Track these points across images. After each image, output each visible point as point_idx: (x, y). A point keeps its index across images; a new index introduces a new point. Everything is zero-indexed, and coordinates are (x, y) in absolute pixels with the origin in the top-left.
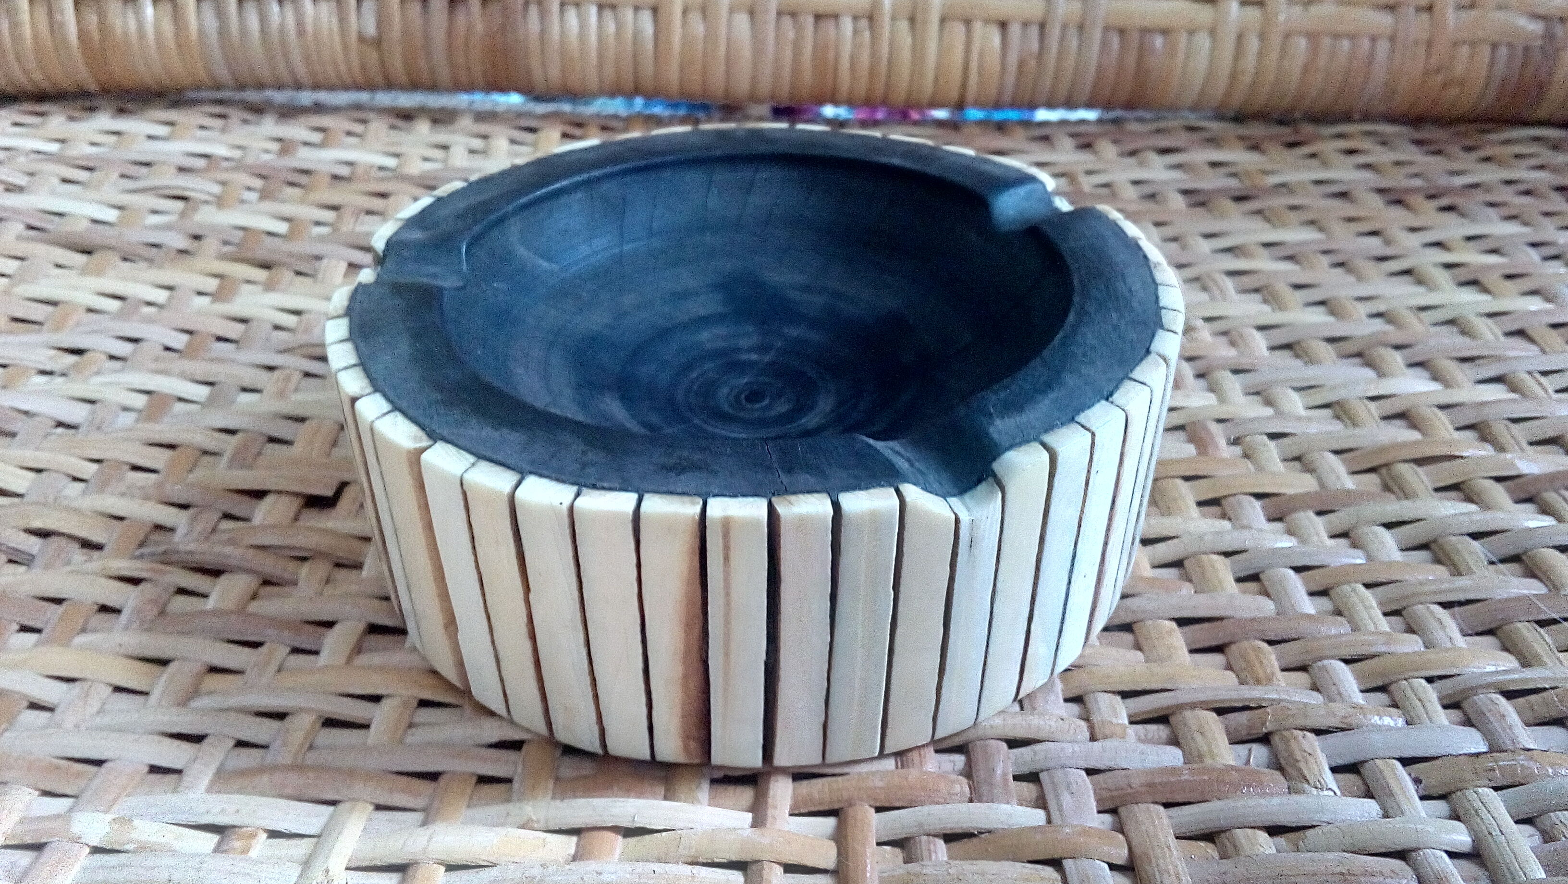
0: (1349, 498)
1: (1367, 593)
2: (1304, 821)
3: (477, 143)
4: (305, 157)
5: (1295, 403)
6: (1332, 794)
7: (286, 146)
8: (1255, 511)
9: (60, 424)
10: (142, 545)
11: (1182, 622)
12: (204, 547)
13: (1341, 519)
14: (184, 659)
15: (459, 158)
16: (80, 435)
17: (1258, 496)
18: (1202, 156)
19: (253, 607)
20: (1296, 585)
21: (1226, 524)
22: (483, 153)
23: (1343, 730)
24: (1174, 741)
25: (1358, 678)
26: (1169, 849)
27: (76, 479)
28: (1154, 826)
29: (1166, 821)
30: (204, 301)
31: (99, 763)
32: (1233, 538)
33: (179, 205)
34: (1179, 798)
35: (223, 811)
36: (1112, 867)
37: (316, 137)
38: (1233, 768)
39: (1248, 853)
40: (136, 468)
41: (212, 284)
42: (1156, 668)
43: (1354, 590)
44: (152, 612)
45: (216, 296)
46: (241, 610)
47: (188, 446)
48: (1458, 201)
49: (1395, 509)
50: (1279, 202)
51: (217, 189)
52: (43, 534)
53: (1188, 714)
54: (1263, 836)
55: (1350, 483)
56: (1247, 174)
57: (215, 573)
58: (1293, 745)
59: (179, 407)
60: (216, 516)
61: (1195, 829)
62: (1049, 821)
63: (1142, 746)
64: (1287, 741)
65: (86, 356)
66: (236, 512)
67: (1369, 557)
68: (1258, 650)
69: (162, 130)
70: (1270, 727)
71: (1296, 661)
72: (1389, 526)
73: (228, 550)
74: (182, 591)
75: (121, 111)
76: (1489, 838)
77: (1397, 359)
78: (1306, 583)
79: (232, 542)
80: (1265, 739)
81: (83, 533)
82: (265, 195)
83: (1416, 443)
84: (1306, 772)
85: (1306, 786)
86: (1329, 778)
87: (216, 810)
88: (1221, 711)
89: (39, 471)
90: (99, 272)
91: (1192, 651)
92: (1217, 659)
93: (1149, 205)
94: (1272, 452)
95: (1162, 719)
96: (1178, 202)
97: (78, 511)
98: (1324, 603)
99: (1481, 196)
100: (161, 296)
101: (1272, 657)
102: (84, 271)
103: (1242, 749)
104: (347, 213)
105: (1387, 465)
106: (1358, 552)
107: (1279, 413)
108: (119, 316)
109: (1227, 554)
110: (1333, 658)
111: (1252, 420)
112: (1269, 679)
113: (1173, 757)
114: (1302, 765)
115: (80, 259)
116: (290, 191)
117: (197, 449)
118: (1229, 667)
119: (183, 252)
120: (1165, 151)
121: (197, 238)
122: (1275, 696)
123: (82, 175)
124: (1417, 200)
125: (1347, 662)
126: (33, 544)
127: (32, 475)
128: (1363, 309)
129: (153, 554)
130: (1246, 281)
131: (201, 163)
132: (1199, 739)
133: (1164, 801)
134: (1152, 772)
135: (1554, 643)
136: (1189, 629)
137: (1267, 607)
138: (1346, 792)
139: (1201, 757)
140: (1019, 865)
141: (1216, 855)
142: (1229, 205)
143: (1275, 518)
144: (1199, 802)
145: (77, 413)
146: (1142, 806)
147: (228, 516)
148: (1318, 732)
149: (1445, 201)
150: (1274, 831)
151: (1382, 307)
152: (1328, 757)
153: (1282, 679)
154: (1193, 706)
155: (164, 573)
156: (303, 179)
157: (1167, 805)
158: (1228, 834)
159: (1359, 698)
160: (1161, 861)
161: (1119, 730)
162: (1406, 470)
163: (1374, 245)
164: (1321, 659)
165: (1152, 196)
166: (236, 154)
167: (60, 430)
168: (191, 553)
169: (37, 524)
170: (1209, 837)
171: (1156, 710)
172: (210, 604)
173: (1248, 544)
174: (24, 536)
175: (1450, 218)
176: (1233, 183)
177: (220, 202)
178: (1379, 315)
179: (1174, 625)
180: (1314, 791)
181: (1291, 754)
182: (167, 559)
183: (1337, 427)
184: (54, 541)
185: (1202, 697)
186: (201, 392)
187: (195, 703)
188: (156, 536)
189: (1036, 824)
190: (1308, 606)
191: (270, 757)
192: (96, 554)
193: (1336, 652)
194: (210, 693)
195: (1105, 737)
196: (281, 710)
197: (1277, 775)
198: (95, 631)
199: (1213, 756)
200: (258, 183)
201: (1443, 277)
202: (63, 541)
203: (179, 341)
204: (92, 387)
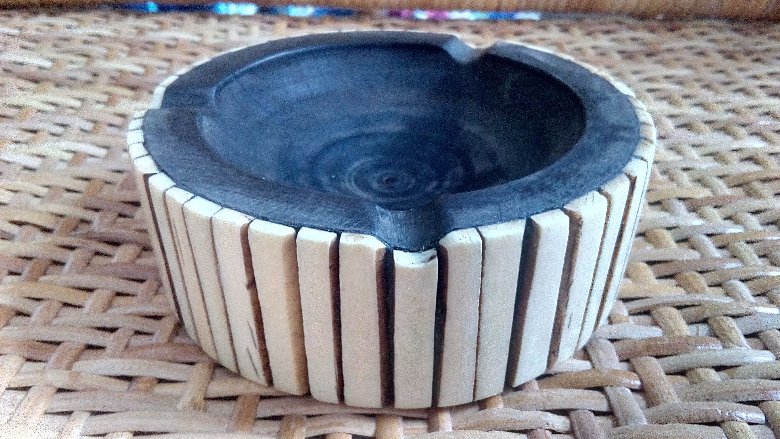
0: (730, 199)
1: (748, 247)
2: (734, 363)
3: (243, 29)
4: (151, 36)
5: (694, 153)
6: (746, 348)
7: (141, 31)
8: (681, 207)
9: (26, 168)
10: (75, 229)
11: (650, 263)
12: (110, 230)
13: (728, 210)
14: (102, 288)
15: (233, 36)
16: (37, 174)
17: (682, 199)
18: (626, 34)
19: (139, 261)
20: (709, 243)
21: (666, 214)
22: (246, 34)
23: (746, 315)
24: (656, 324)
25: (750, 289)
26: (663, 380)
27: (36, 196)
28: (653, 368)
29: (658, 365)
30: (100, 107)
31: (57, 343)
32: (672, 221)
33: (84, 60)
34: (664, 353)
35: (131, 368)
36: (633, 390)
37: (156, 26)
38: (691, 337)
39: (706, 380)
40: (69, 190)
41: (104, 98)
42: (641, 286)
43: (740, 245)
44: (82, 264)
45: (108, 104)
46: (133, 262)
47: (97, 179)
48: (760, 56)
49: (756, 204)
50: (670, 56)
51: (105, 51)
52: (20, 224)
53: (661, 309)
54: (712, 372)
55: (729, 192)
56: (650, 44)
57: (116, 244)
58: (722, 324)
59: (90, 160)
60: (115, 215)
61: (674, 369)
62: (593, 367)
63: (638, 327)
64: (718, 322)
65: (39, 134)
66: (126, 212)
67: (746, 229)
68: (694, 276)
69: (74, 23)
70: (707, 314)
71: (716, 281)
72: (754, 213)
73: (123, 231)
74: (98, 254)
75: (51, 14)
77: (743, 131)
78: (714, 242)
79: (124, 228)
80: (705, 321)
81: (42, 223)
82: (131, 54)
83: (760, 172)
84: (731, 337)
85: (732, 345)
86: (743, 340)
87: (127, 368)
88: (679, 308)
89: (15, 191)
90: (43, 91)
91: (659, 278)
92: (672, 282)
93: (602, 59)
94: (685, 178)
95: (646, 312)
96: (617, 57)
97: (38, 212)
98: (725, 252)
99: (772, 55)
100: (77, 104)
101: (702, 280)
102: (35, 91)
103: (694, 327)
104: (176, 64)
105: (747, 183)
106: (740, 226)
107: (686, 158)
108: (54, 113)
109: (669, 229)
110: (734, 279)
111: (673, 162)
112: (703, 291)
113: (656, 332)
114: (728, 334)
115: (32, 86)
116: (144, 53)
117: (102, 181)
118: (679, 285)
119: (89, 83)
120: (607, 32)
121: (95, 75)
122: (708, 300)
123: (32, 45)
124: (740, 56)
125: (743, 281)
126: (15, 229)
127: (12, 194)
128: (721, 107)
129: (82, 234)
130: (659, 94)
131: (95, 39)
132: (670, 322)
133: (656, 355)
134: (646, 340)
136: (655, 267)
137: (695, 255)
138: (754, 347)
139: (672, 332)
140: (580, 391)
141: (688, 383)
142: (644, 58)
143: (692, 210)
144: (675, 355)
145: (35, 162)
146: (644, 358)
147: (121, 215)
148: (734, 317)
149: (755, 56)
150: (718, 368)
151: (730, 106)
152: (742, 330)
153: (709, 291)
154: (664, 305)
155: (88, 244)
156: (150, 46)
157: (658, 357)
158: (693, 371)
159: (752, 299)
160: (660, 386)
161: (624, 319)
162: (758, 185)
163: (722, 77)
164: (728, 280)
165: (603, 54)
166: (114, 35)
167: (26, 172)
168: (103, 233)
169: (17, 218)
170: (682, 373)
171: (642, 308)
172: (114, 260)
173: (680, 223)
174: (9, 225)
175: (758, 65)
176: (643, 48)
177: (107, 57)
178: (730, 110)
179: (645, 265)
180: (737, 347)
181: (721, 328)
182: (90, 237)
183: (716, 164)
184: (26, 228)
185: (668, 300)
186: (102, 152)
187: (110, 311)
188: (83, 226)
189: (585, 368)
190: (717, 254)
191: (154, 340)
192: (49, 235)
193: (736, 277)
194: (119, 306)
195: (617, 322)
196: (160, 315)
197: (715, 339)
198: (51, 274)
199: (679, 331)
200: (126, 48)
201: (760, 93)
202: (31, 228)
203: (89, 126)
204: (43, 149)
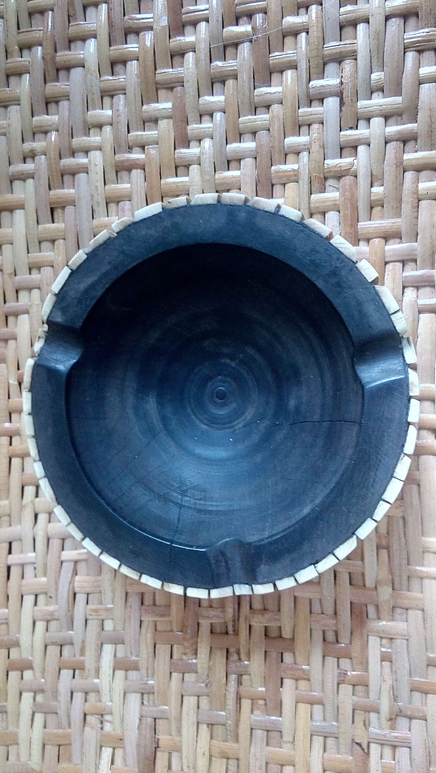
6: (356, 161)
8: (185, 152)
13: (193, 116)
17: (176, 148)
20: (236, 146)
21: (196, 166)
23: (324, 149)
24: (324, 213)
25: (293, 135)
29: (366, 223)
38: (341, 194)
39: (382, 196)
43: (242, 122)
53: (312, 205)
54: (375, 190)
55: (168, 105)
58: (332, 169)
61: (368, 212)
64: (330, 171)
67: (220, 111)
68: (275, 171)
70: (321, 176)
71: (282, 157)
72: (200, 96)
76: (383, 111)
78: (235, 142)
80: (325, 179)
84: (346, 168)
85: (352, 169)
86: (347, 160)
88: (311, 193)
92: (278, 188)
98: (247, 137)
101: (279, 167)
103: (329, 188)
105: (155, 84)
106: (215, 114)
109: (215, 170)
110: (283, 142)
113: (333, 215)
114: (343, 169)
118: (284, 185)
122: (307, 171)
125: (285, 137)
132: (326, 204)
133: (356, 221)
134: (341, 224)
135: (292, 50)
137: (249, 162)
138: (354, 155)
139: (336, 205)
141: (380, 208)
143: (188, 144)
146: (359, 230)
148: (324, 158)
150: (372, 184)
152: (337, 158)
153: (291, 165)
157: (358, 221)
158: (372, 200)
159: (304, 138)
160: (387, 228)
162: (160, 77)
164: (283, 147)
170: (370, 209)
180: (355, 167)
181: (336, 171)
190: (249, 144)
193: (280, 140)
197: (344, 179)
199: (334, 200)
